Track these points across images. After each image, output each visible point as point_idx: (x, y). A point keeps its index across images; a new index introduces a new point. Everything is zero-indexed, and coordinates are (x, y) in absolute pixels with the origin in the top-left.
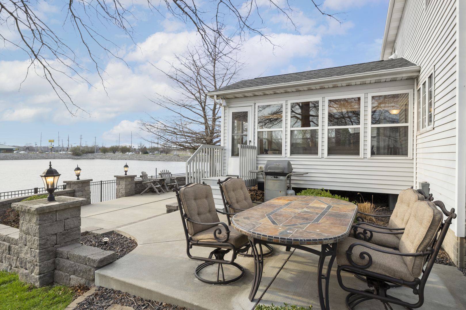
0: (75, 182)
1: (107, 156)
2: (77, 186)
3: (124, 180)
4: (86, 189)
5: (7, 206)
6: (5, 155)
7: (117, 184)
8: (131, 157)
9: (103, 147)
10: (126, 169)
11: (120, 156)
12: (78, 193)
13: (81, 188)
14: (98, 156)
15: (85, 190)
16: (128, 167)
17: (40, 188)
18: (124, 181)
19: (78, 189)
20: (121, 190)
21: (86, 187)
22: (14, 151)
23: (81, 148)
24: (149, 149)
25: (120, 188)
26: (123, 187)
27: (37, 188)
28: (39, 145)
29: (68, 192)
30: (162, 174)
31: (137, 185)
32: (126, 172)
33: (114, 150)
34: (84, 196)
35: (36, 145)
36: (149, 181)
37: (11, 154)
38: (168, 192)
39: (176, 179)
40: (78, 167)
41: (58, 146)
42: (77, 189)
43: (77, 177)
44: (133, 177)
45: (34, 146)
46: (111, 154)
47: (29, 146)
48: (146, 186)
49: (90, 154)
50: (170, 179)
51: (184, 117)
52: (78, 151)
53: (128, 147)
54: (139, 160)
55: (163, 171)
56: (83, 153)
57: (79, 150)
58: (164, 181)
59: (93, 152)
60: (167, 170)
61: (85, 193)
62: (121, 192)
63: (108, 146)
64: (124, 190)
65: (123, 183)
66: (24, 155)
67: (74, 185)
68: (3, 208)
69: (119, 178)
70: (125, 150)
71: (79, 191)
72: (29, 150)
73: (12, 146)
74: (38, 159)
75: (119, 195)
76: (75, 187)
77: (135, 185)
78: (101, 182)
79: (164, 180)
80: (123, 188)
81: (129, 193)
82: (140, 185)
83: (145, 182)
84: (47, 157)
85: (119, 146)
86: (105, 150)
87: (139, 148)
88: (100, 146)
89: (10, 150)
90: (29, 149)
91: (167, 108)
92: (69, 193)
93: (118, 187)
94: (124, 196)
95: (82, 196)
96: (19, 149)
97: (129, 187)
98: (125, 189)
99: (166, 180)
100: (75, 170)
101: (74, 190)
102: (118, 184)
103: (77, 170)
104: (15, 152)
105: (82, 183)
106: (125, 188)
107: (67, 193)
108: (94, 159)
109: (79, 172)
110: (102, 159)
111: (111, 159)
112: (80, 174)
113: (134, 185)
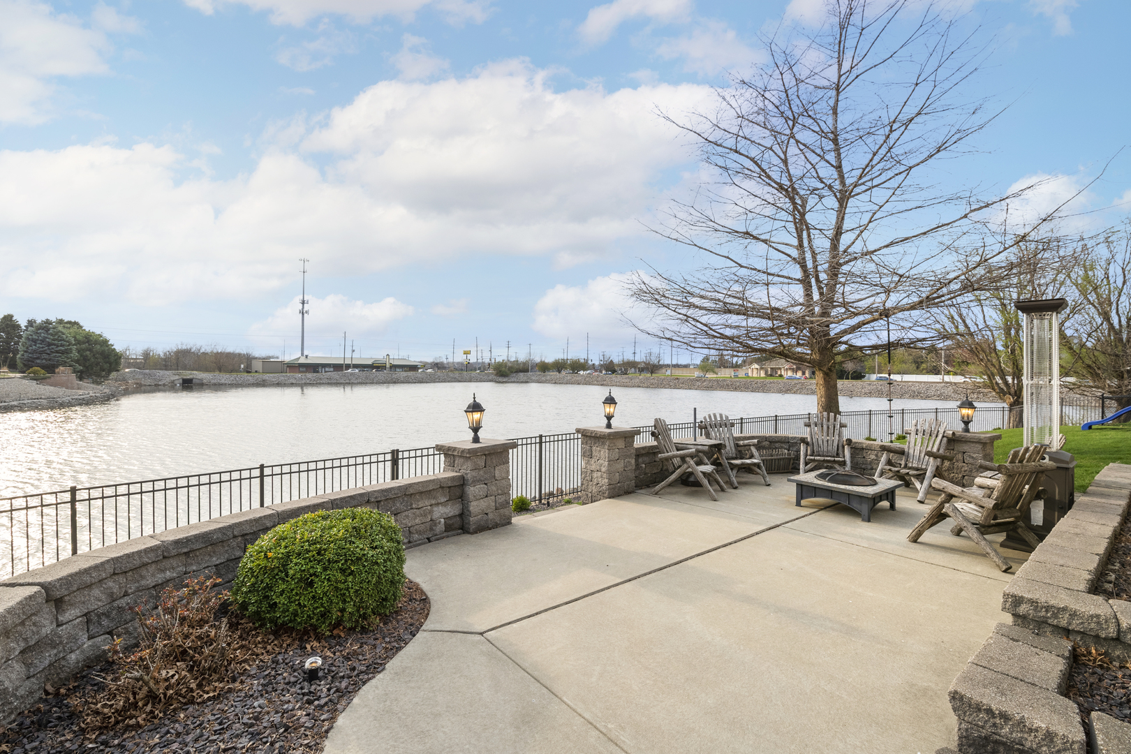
0: (463, 451)
1: (548, 378)
2: (469, 465)
3: (603, 444)
4: (497, 474)
5: (229, 546)
6: (406, 375)
7: (584, 456)
8: (587, 379)
9: (541, 361)
10: (609, 409)
11: (569, 378)
12: (472, 489)
13: (481, 472)
14: (533, 378)
15: (495, 476)
16: (616, 403)
17: (403, 451)
18: (606, 447)
19: (474, 474)
20: (595, 475)
21: (497, 468)
22: (419, 368)
23: (509, 364)
24: (619, 365)
25: (593, 467)
26: (601, 465)
27: (398, 451)
28: (450, 360)
29: (445, 485)
30: (709, 427)
31: (640, 460)
32: (609, 417)
33: (559, 366)
34: (493, 498)
35: (447, 359)
36: (678, 450)
37: (414, 373)
38: (736, 488)
39: (754, 445)
40: (475, 401)
41: (476, 361)
42: (469, 475)
43: (472, 434)
44: (629, 436)
45: (445, 361)
46: (554, 374)
47: (438, 361)
48: (671, 468)
49: (522, 374)
50: (732, 445)
51: (741, 266)
52: (504, 369)
53: (582, 361)
54: (602, 385)
55: (710, 416)
56: (512, 372)
57: (506, 366)
58: (719, 450)
59: (527, 371)
60: (721, 416)
61: (494, 488)
62: (595, 481)
63: (550, 359)
64: (605, 475)
65: (602, 454)
66: (430, 374)
67: (462, 460)
68: (211, 556)
69: (589, 437)
70: (577, 366)
71: (476, 482)
72: (439, 368)
73: (419, 362)
74: (449, 382)
75: (590, 490)
76: (465, 467)
77: (636, 460)
78: (541, 437)
79: (719, 447)
80: (603, 469)
81: (620, 487)
82: (646, 459)
83: (666, 454)
84: (460, 379)
85: (567, 359)
86: (544, 367)
87: (602, 363)
88: (538, 360)
89: (413, 368)
90: (438, 366)
91: (696, 245)
92: (449, 487)
93: (586, 464)
94: (606, 495)
95: (486, 497)
96: (425, 365)
97: (620, 466)
98: (609, 472)
99: (725, 446)
100: (466, 411)
101: (462, 478)
102: (588, 455)
103: (472, 412)
104: (420, 371)
105: (485, 455)
106: (608, 470)
107: (442, 487)
108: (527, 382)
109: (477, 416)
110: (541, 382)
111: (555, 383)
112: (483, 424)
113: (633, 461)
